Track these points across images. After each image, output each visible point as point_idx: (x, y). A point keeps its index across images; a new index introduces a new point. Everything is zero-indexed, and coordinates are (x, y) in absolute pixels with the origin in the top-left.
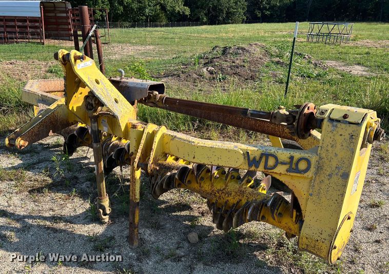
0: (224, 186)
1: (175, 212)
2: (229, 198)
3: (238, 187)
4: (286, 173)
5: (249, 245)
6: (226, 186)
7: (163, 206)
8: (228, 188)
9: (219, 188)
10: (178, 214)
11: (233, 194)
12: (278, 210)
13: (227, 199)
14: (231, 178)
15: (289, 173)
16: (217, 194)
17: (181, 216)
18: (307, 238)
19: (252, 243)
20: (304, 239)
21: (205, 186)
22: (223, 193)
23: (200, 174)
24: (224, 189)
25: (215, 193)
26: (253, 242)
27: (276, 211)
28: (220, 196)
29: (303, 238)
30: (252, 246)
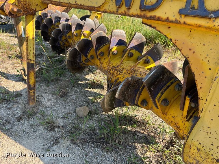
0: (119, 64)
1: (87, 88)
2: (119, 76)
3: (132, 65)
4: (178, 17)
5: (134, 133)
6: (122, 63)
7: (83, 82)
8: (122, 65)
9: (114, 65)
10: (90, 90)
11: (125, 71)
12: (162, 94)
13: (117, 77)
14: (128, 56)
15: (183, 19)
16: (111, 72)
17: (90, 92)
18: (198, 150)
19: (139, 132)
20: (194, 150)
21: (104, 63)
22: (116, 70)
23: (100, 49)
24: (118, 66)
25: (110, 70)
26: (142, 132)
27: (159, 95)
28: (113, 74)
29: (192, 148)
30: (138, 136)
